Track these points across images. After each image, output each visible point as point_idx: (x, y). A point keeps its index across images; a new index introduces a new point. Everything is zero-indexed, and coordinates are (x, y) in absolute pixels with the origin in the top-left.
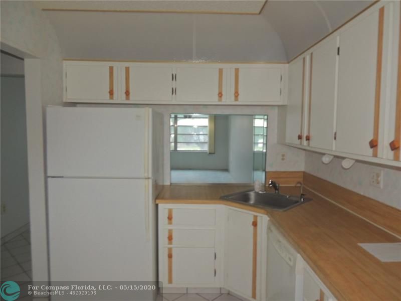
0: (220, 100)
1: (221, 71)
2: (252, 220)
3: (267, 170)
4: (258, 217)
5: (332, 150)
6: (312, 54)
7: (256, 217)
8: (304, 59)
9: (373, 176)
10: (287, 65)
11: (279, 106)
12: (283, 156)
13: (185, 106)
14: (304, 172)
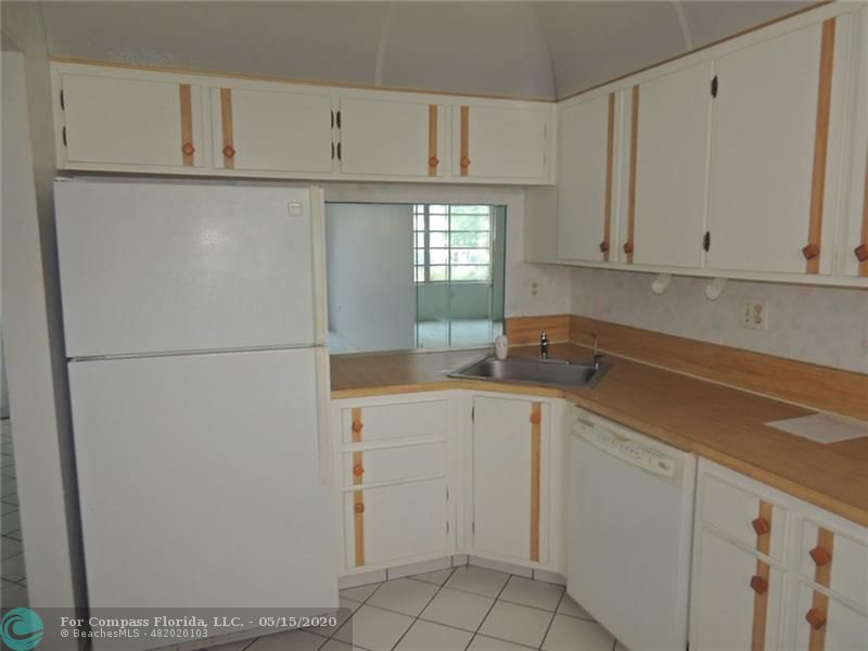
0: (432, 174)
1: (433, 110)
2: (529, 411)
3: (507, 315)
4: (543, 406)
5: (699, 268)
6: (636, 88)
7: (537, 406)
8: (612, 97)
9: (748, 311)
10: (554, 106)
11: (525, 187)
12: (535, 286)
13: (340, 185)
14: (570, 316)
